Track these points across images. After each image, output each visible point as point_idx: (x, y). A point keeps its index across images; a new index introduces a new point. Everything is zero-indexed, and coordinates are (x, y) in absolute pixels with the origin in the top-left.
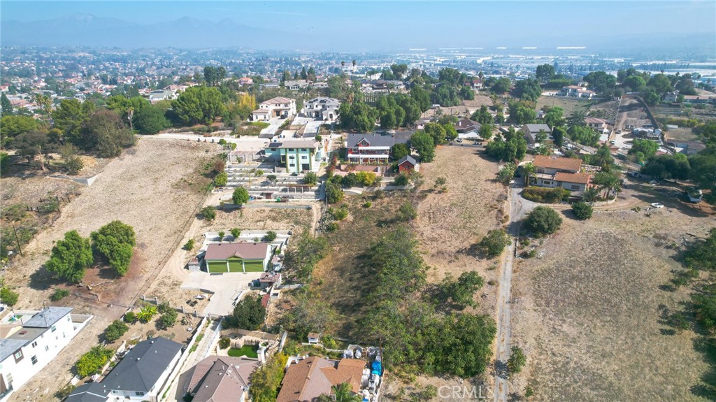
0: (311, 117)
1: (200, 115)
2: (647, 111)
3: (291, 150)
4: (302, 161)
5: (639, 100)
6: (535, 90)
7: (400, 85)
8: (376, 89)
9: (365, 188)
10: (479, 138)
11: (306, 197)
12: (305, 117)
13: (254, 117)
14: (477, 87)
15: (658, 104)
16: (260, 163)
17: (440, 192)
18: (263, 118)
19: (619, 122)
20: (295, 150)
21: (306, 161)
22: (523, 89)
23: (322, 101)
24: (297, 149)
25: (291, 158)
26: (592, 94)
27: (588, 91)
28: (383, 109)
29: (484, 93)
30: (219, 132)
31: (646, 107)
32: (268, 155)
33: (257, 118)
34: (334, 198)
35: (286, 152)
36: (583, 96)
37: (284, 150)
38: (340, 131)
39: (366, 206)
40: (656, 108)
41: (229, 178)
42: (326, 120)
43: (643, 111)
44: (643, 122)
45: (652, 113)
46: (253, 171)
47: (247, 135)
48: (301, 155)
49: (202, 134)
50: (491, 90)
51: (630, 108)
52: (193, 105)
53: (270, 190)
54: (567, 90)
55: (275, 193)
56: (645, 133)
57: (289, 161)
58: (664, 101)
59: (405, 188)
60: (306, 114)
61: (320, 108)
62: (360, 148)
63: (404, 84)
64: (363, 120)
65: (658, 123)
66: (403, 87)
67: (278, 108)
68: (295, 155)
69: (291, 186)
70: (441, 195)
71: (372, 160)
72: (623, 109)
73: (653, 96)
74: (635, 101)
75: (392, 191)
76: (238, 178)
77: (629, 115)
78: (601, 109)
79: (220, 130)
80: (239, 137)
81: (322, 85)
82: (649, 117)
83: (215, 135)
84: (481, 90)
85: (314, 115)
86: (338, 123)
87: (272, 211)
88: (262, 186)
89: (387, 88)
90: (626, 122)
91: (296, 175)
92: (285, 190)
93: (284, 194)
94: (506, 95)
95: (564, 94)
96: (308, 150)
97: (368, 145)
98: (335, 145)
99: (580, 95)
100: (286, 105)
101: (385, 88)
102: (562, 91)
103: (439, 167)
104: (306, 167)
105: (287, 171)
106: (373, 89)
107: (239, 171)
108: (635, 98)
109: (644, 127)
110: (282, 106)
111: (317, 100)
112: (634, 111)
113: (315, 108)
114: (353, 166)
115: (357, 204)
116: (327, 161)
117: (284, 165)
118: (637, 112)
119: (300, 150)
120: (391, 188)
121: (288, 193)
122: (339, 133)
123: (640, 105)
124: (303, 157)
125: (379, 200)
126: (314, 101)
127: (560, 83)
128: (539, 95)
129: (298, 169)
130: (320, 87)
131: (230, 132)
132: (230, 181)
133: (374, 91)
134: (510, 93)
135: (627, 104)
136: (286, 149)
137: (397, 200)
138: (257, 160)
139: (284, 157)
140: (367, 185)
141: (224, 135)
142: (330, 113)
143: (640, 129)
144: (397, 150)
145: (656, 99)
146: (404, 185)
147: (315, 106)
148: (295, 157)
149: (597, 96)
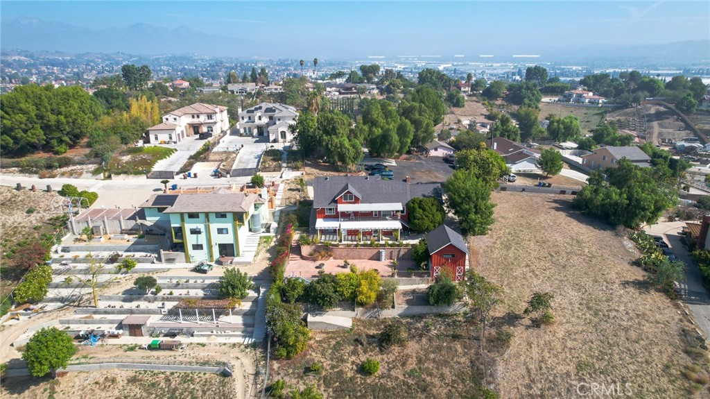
0: (251, 135)
1: (37, 135)
2: (683, 120)
3: (193, 216)
4: (218, 239)
5: (665, 107)
6: (533, 95)
7: (373, 89)
8: (344, 93)
9: (359, 310)
10: (540, 172)
12: (241, 135)
13: (152, 137)
14: (464, 92)
15: (695, 111)
16: (132, 239)
17: (536, 324)
18: (167, 139)
19: (651, 134)
20: (202, 217)
21: (228, 239)
22: (516, 94)
23: (268, 110)
24: (207, 214)
25: (195, 232)
26: (601, 100)
27: (596, 97)
28: (374, 123)
29: (474, 98)
30: (71, 168)
31: (679, 115)
32: (150, 221)
33: (156, 138)
34: (286, 345)
35: (183, 220)
36: (589, 102)
37: (178, 217)
38: (299, 164)
39: (364, 370)
40: (695, 117)
41: (57, 279)
42: (275, 141)
43: (677, 120)
44: (683, 134)
45: (692, 124)
46: (113, 260)
47: (125, 173)
48: (214, 227)
49: (36, 173)
50: (482, 95)
51: (658, 116)
52: (21, 117)
53: (143, 312)
54: (571, 95)
55: (153, 320)
56: (693, 148)
57: (191, 240)
58: (700, 108)
59: (451, 310)
60: (242, 131)
61: (265, 120)
62: (342, 208)
63: (378, 88)
64: (342, 145)
65: (703, 136)
66: (376, 91)
67: (196, 121)
68: (201, 227)
69: (188, 300)
70: (545, 335)
71: (367, 233)
72: (651, 118)
73: (691, 101)
74: (662, 109)
75: (420, 317)
76: (75, 279)
77: (661, 126)
78: (623, 118)
79: (75, 164)
80: (109, 177)
81: (276, 89)
82: (688, 127)
83: (63, 174)
84: (470, 96)
85: (255, 132)
86: (295, 148)
87: (132, 380)
88: (125, 300)
89: (357, 93)
90: (660, 134)
91: (204, 272)
92: (173, 313)
93: (172, 324)
94: (499, 102)
95: (568, 98)
96: (230, 217)
97: (357, 201)
98: (289, 194)
99: (587, 101)
100: (210, 117)
101: (354, 93)
102: (565, 96)
103: (508, 248)
104: (228, 250)
105: (188, 260)
106: (340, 93)
107: (85, 260)
108: (660, 105)
109: (686, 140)
110: (203, 119)
111: (260, 108)
112: (667, 121)
113: (257, 122)
114: (325, 250)
115: (343, 361)
116: (272, 234)
117: (180, 247)
118: (670, 121)
119: (212, 217)
120: (418, 310)
121: (182, 323)
122: (296, 168)
123: (670, 113)
124: (220, 231)
125: (396, 349)
126: (256, 109)
127: (558, 87)
128: (538, 101)
129: (211, 256)
130: (274, 91)
131: (92, 167)
132: (57, 286)
133: (341, 96)
134: (504, 99)
135: (653, 111)
136: (182, 214)
137: (439, 348)
138: (130, 232)
139: (180, 231)
140: (362, 304)
141: (81, 174)
142: (281, 129)
143: (687, 145)
144: (419, 213)
145: (693, 106)
146: (449, 303)
147: (256, 119)
148: (203, 230)
149: (609, 103)
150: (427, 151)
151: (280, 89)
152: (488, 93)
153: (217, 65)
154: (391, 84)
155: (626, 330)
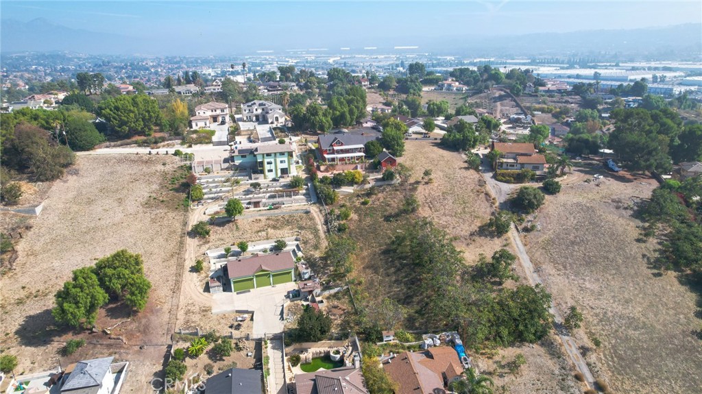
0: (252, 121)
1: (140, 125)
2: (515, 101)
3: (268, 155)
4: (280, 166)
5: (505, 92)
6: (416, 86)
7: (294, 86)
8: (271, 91)
9: (355, 186)
10: (424, 131)
11: (297, 201)
12: (245, 121)
13: (194, 124)
14: (364, 85)
15: (521, 94)
16: (232, 172)
17: (427, 183)
18: (204, 125)
19: (496, 110)
20: (273, 155)
21: (285, 166)
22: (403, 86)
23: (260, 105)
24: (275, 154)
25: (269, 163)
26: (465, 88)
27: (461, 86)
29: (373, 90)
30: (166, 143)
31: (512, 97)
32: (237, 162)
33: (197, 125)
34: (331, 199)
35: (263, 157)
36: (457, 90)
37: (262, 156)
38: (298, 133)
39: (364, 203)
40: (521, 98)
41: (204, 191)
42: (272, 123)
43: (511, 101)
44: (515, 110)
45: (520, 103)
46: (227, 181)
47: (201, 143)
48: (279, 160)
49: (148, 146)
50: (379, 87)
51: (501, 98)
52: (132, 115)
53: (259, 198)
54: (443, 85)
55: (264, 200)
56: (519, 119)
57: (267, 167)
58: (525, 92)
59: (393, 182)
60: (245, 119)
61: (260, 111)
62: (336, 148)
63: (297, 85)
65: (526, 111)
66: (296, 88)
67: (214, 113)
68: (272, 160)
69: (277, 191)
70: (430, 186)
71: (350, 159)
72: (497, 99)
73: (518, 88)
74: (503, 93)
75: (381, 186)
76: (214, 190)
77: (502, 105)
78: (478, 101)
79: (168, 141)
80: (190, 146)
81: (214, 89)
82: (518, 105)
83: (164, 146)
84: (369, 88)
85: (254, 119)
86: (290, 125)
87: (268, 219)
88: (244, 195)
89: (282, 90)
90: (501, 111)
91: (278, 180)
92: (271, 197)
93: (272, 201)
94: (391, 92)
95: (441, 87)
96: (286, 154)
97: (342, 144)
98: (300, 147)
99: (455, 89)
100: (222, 111)
101: (280, 90)
102: (439, 86)
103: (413, 160)
104: (285, 171)
105: (265, 178)
106: (269, 91)
107: (211, 183)
108: (502, 90)
109: (516, 114)
110: (218, 112)
111: (255, 104)
112: (505, 101)
113: (255, 112)
114: (333, 167)
115: (353, 202)
116: (300, 164)
117: (262, 172)
118: (507, 101)
119: (278, 155)
120: (379, 183)
121: (277, 200)
122: (297, 135)
123: (508, 96)
124: (281, 162)
125: (374, 196)
126: (252, 104)
127: (434, 79)
128: (420, 90)
129: (277, 174)
131: (179, 141)
132: (206, 194)
133: (271, 93)
134: (395, 90)
135: (497, 95)
136: (263, 154)
137: (391, 194)
138: (227, 169)
139: (262, 164)
140: (356, 183)
141: (174, 145)
142: (275, 116)
143: (516, 116)
144: (372, 147)
145: (520, 91)
146: (392, 179)
147: (254, 110)
148: (273, 162)
149: (469, 90)
150: (361, 123)
151: (218, 89)
152: (384, 86)
153: (104, 65)
154: (308, 81)
155: (460, 182)
